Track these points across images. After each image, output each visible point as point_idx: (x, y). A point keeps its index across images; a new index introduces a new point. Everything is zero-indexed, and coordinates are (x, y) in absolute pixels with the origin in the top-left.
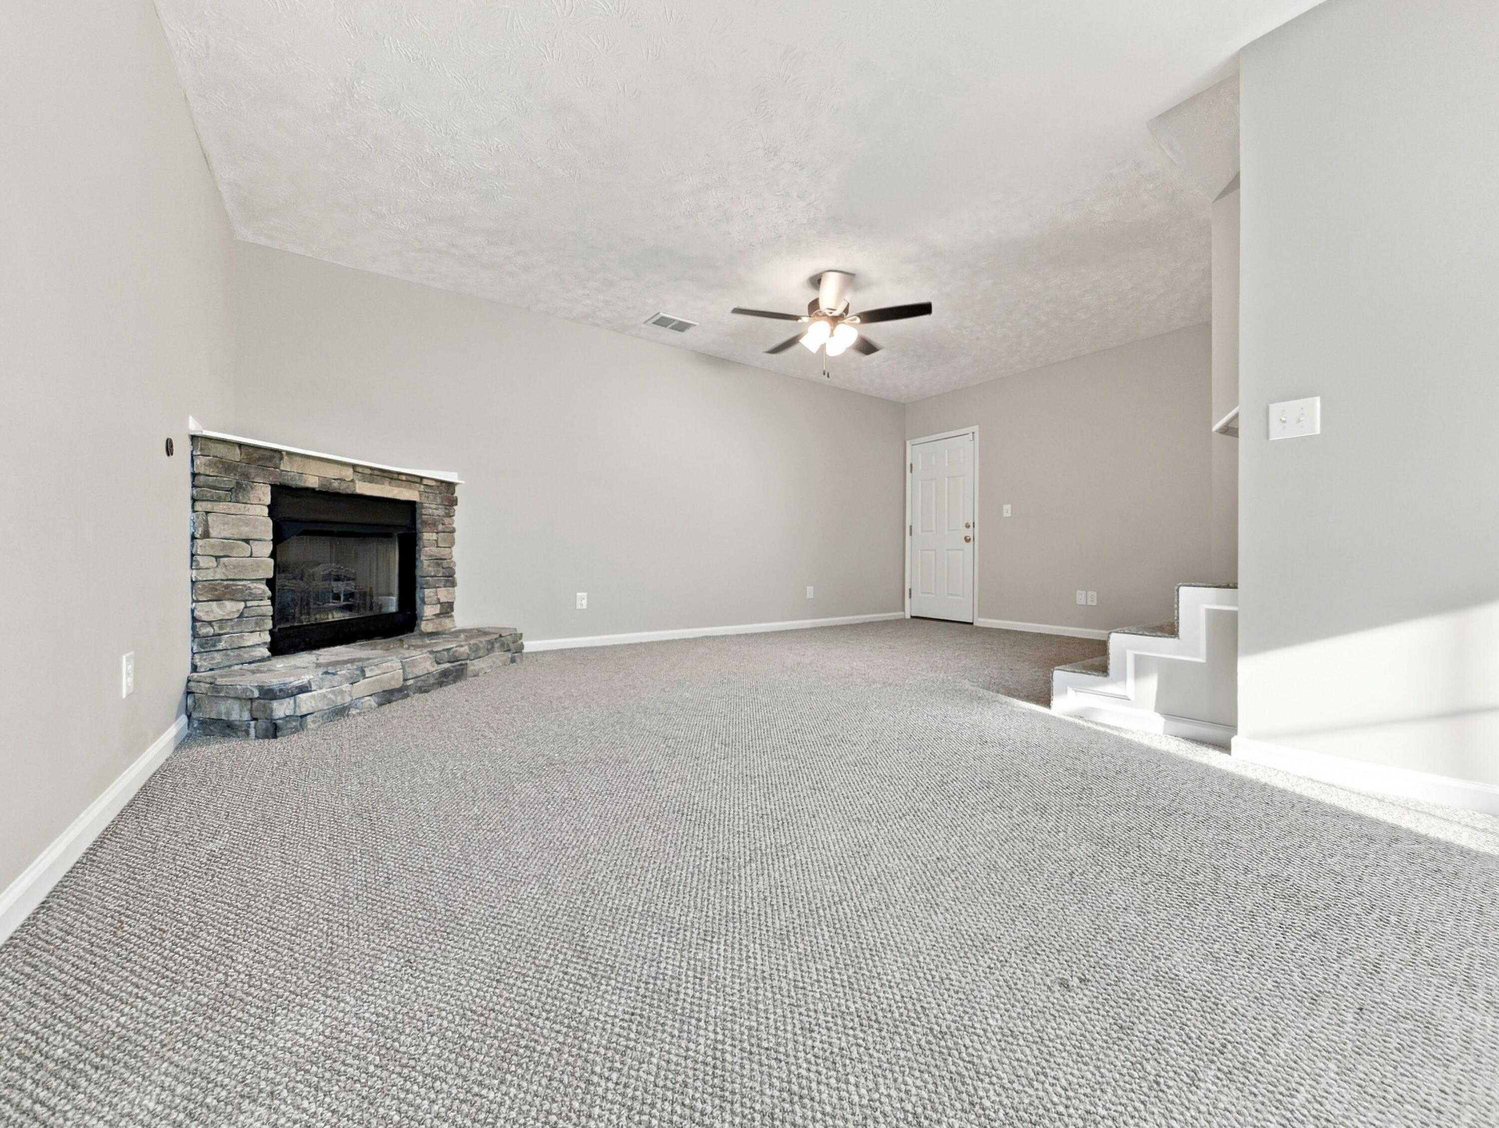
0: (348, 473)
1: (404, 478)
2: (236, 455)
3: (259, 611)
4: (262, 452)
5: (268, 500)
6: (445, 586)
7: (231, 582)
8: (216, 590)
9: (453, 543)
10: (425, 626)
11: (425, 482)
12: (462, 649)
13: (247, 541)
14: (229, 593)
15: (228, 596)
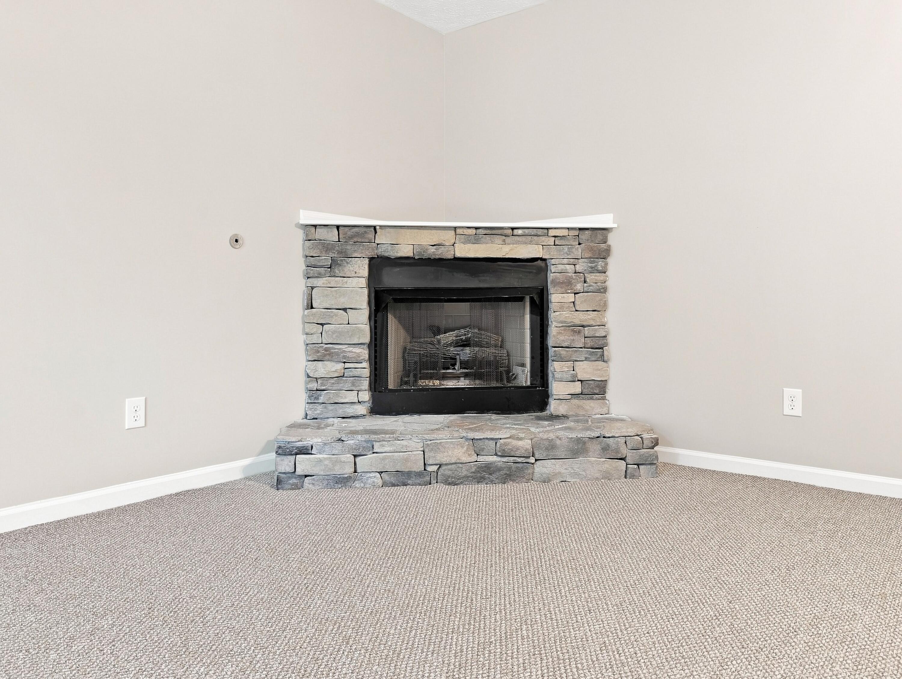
0: (448, 237)
1: (520, 232)
2: (333, 236)
3: (357, 372)
4: (356, 229)
5: (366, 273)
6: (586, 359)
7: (331, 346)
8: (318, 352)
9: (605, 306)
10: (554, 407)
11: (552, 233)
12: (520, 443)
13: (345, 310)
14: (329, 354)
15: (327, 357)
